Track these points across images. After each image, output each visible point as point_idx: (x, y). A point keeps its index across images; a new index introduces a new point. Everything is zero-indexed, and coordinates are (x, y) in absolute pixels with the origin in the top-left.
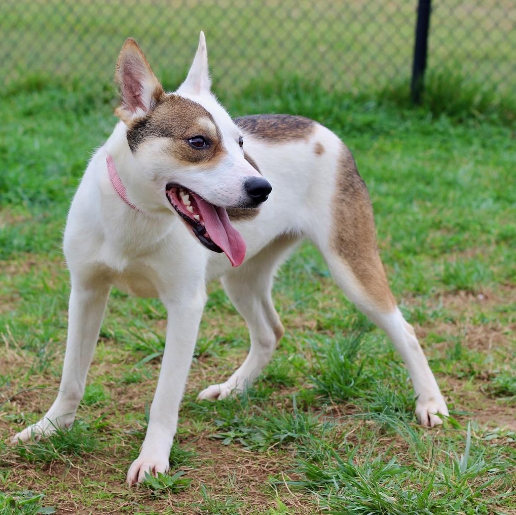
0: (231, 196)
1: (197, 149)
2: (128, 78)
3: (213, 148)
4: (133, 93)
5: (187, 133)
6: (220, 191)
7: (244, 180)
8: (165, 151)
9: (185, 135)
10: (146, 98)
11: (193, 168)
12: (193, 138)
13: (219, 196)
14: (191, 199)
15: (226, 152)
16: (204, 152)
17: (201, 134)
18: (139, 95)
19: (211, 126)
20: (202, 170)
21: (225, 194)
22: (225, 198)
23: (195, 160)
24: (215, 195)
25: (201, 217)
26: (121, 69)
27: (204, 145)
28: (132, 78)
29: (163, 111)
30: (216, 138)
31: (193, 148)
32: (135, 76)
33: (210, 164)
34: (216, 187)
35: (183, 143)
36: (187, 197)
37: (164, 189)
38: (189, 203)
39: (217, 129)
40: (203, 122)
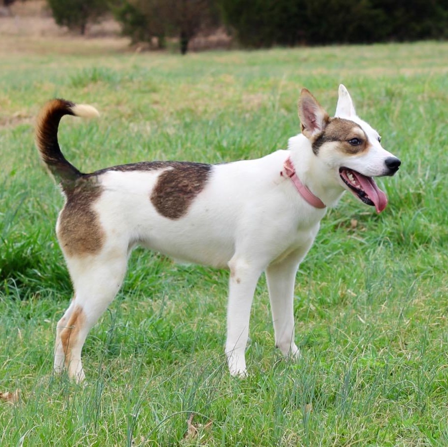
0: (377, 170)
1: (355, 146)
2: (306, 112)
3: (364, 143)
4: (311, 120)
5: (347, 137)
6: (371, 167)
7: (385, 159)
8: (336, 149)
9: (346, 139)
10: (319, 122)
11: (354, 157)
12: (351, 140)
13: (371, 170)
14: (354, 176)
15: (372, 145)
16: (359, 147)
17: (356, 136)
18: (315, 121)
19: (361, 132)
20: (359, 157)
21: (374, 169)
22: (374, 171)
23: (354, 152)
24: (368, 170)
25: (361, 186)
26: (301, 107)
27: (358, 143)
28: (309, 112)
29: (331, 128)
30: (365, 138)
31: (352, 145)
32: (311, 110)
33: (364, 153)
34: (369, 166)
35: (346, 143)
36: (351, 175)
37: (338, 172)
38: (353, 179)
39: (364, 133)
40: (356, 130)
